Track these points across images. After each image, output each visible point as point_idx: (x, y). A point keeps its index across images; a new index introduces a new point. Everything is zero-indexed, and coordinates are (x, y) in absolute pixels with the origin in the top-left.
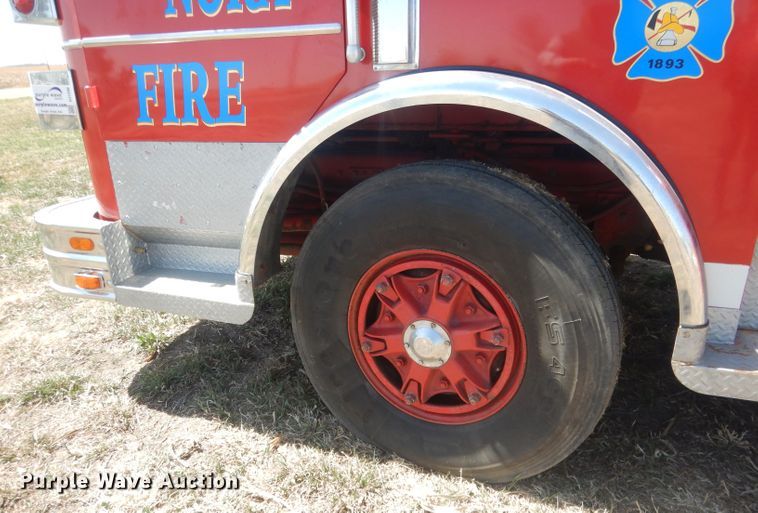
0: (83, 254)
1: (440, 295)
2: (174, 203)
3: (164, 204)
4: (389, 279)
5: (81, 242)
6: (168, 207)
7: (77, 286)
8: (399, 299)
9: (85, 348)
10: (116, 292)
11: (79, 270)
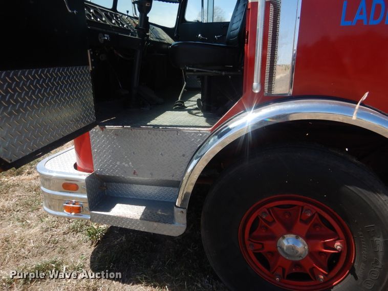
0: (70, 192)
1: (302, 221)
2: (130, 163)
3: (124, 163)
4: (268, 210)
5: (69, 185)
6: (126, 165)
7: (65, 211)
8: (274, 221)
9: (53, 239)
10: (91, 215)
11: (67, 202)
